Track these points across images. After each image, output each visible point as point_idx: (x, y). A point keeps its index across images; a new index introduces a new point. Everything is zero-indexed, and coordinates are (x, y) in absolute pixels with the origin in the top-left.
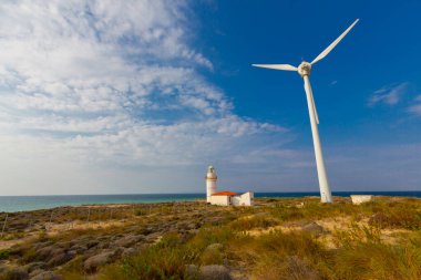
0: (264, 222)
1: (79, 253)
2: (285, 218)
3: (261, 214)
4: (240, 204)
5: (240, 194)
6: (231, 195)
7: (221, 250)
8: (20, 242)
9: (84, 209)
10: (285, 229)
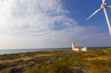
0: (92, 56)
1: (44, 61)
2: (99, 55)
3: (90, 54)
4: (83, 51)
5: (82, 48)
6: (80, 48)
7: (79, 63)
8: (33, 58)
9: (43, 51)
10: (100, 58)
